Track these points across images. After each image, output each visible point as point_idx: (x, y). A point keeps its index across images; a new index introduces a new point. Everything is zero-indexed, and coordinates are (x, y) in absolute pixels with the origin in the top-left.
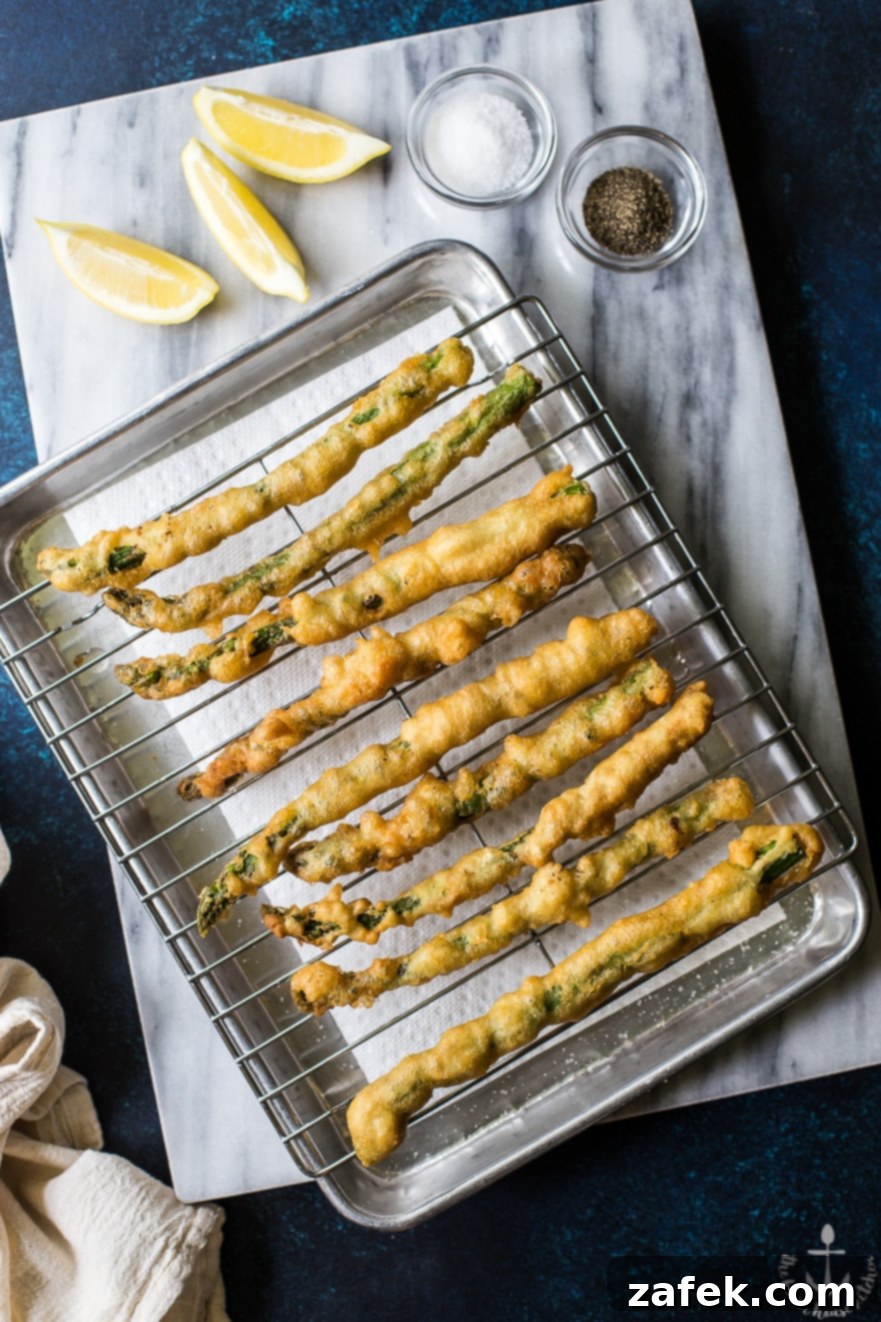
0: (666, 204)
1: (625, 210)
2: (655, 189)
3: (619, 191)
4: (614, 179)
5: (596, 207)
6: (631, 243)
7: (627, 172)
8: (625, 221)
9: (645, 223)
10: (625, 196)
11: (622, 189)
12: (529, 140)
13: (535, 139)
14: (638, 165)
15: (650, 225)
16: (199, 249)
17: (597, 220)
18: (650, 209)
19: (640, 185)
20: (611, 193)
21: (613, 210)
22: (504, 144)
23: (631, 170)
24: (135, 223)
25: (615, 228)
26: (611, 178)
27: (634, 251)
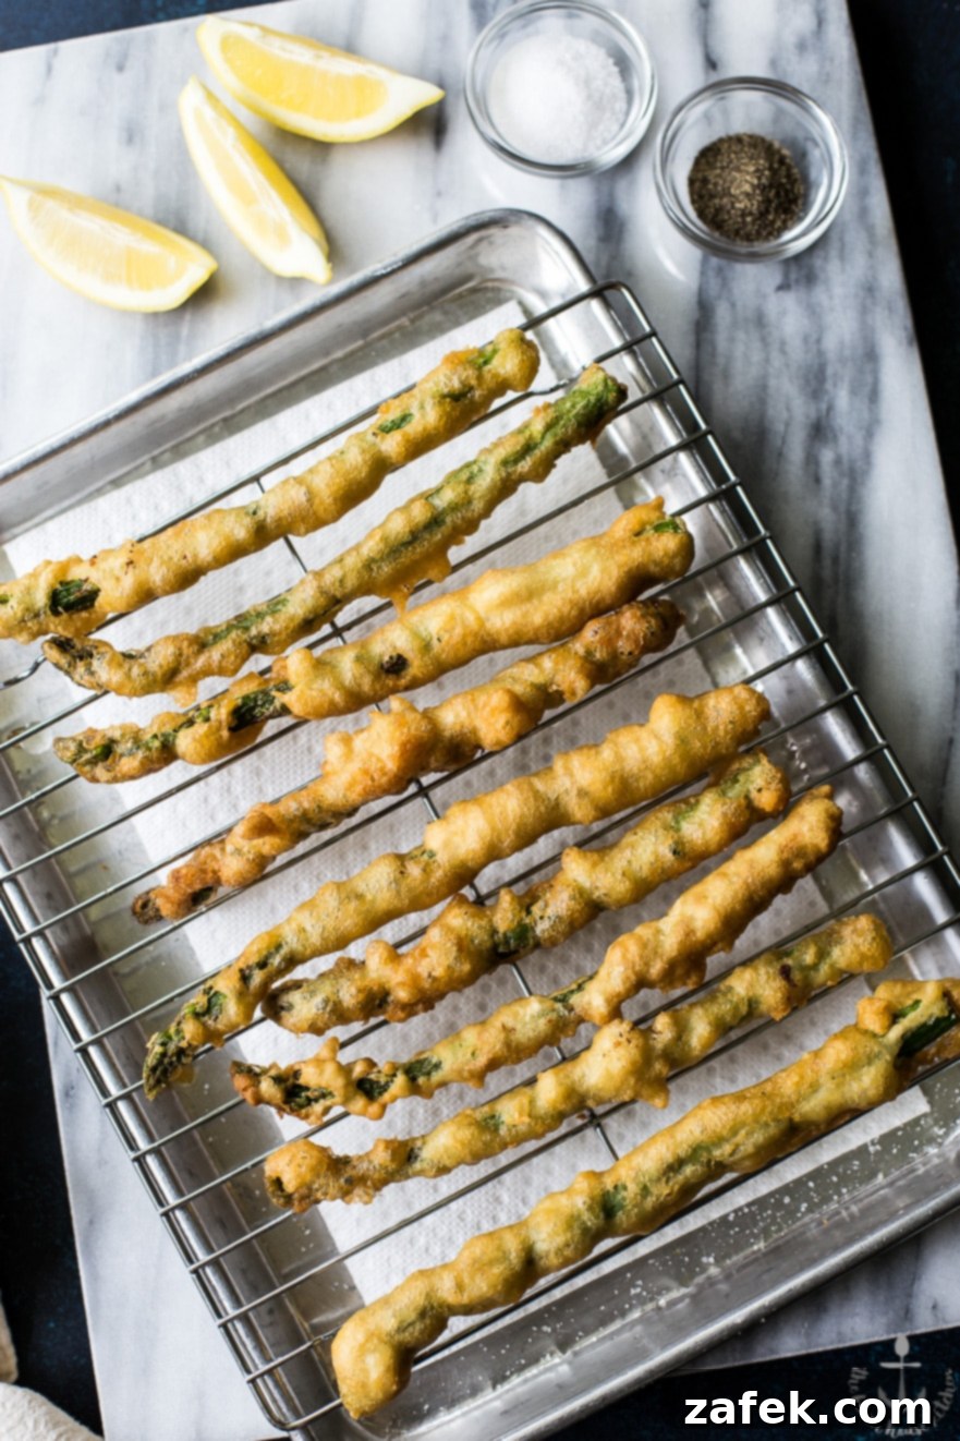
0: (795, 180)
1: (743, 184)
2: (782, 160)
3: (735, 161)
4: (730, 147)
5: (705, 181)
6: (749, 227)
7: (746, 139)
8: (741, 197)
9: (767, 201)
10: (743, 167)
11: (738, 159)
12: (622, 95)
13: (629, 93)
14: (758, 130)
15: (773, 205)
16: (198, 222)
17: (706, 198)
18: (774, 184)
19: (763, 154)
20: (725, 164)
21: (727, 185)
22: (589, 97)
23: (751, 137)
24: (118, 189)
25: (729, 206)
26: (726, 145)
27: (753, 237)
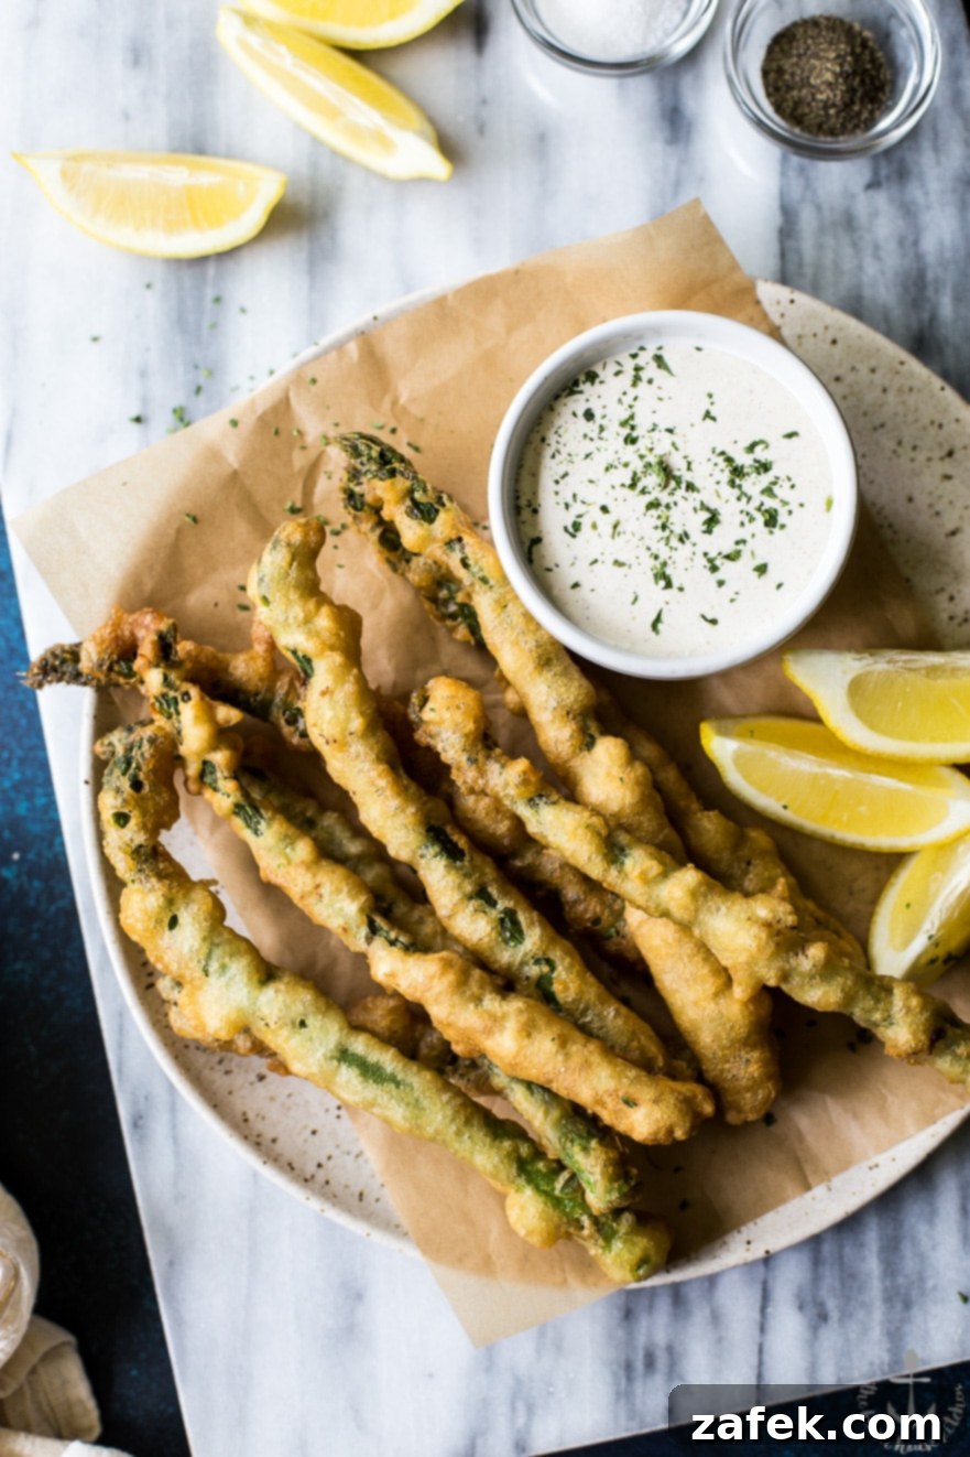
0: (881, 65)
1: (823, 72)
2: (864, 45)
3: (813, 47)
4: (806, 32)
5: (780, 70)
6: (833, 121)
7: (824, 22)
8: (823, 88)
9: (852, 90)
10: (823, 53)
11: (817, 44)
14: (839, 13)
15: (859, 94)
17: (783, 90)
18: (858, 72)
19: (843, 38)
20: (802, 51)
21: (806, 74)
23: (829, 19)
25: (809, 98)
26: (802, 30)
27: (836, 132)
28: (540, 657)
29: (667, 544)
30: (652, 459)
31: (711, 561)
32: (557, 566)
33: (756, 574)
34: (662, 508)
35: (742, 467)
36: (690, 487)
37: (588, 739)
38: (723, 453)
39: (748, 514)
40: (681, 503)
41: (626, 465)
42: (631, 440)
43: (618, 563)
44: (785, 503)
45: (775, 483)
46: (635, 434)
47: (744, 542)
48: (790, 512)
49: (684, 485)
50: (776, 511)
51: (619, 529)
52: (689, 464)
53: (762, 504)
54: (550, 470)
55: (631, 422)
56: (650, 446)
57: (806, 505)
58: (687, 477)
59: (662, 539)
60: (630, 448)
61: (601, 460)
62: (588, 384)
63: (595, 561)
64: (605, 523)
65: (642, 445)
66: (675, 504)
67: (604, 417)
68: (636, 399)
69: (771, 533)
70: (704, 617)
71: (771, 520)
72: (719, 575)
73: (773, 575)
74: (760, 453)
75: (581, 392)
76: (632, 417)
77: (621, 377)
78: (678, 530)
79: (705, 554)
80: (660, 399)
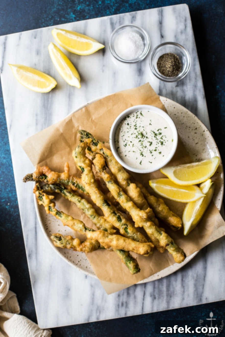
0: (180, 63)
1: (168, 65)
2: (177, 59)
3: (167, 59)
4: (166, 56)
5: (160, 64)
6: (170, 74)
8: (168, 68)
9: (174, 69)
10: (168, 61)
11: (168, 59)
12: (143, 45)
13: (144, 44)
14: (172, 52)
15: (175, 69)
16: (52, 72)
17: (161, 67)
18: (175, 65)
19: (173, 58)
20: (165, 60)
21: (165, 65)
22: (136, 46)
23: (170, 54)
24: (35, 65)
25: (165, 70)
26: (165, 56)
27: (171, 76)
28: (119, 170)
29: (142, 148)
30: (139, 132)
31: (151, 151)
32: (122, 152)
33: (159, 154)
34: (142, 142)
35: (157, 134)
36: (147, 137)
37: (128, 184)
38: (153, 131)
39: (158, 142)
40: (145, 141)
41: (135, 134)
42: (136, 129)
43: (134, 152)
44: (164, 140)
45: (162, 137)
46: (137, 128)
47: (157, 148)
48: (165, 142)
49: (146, 137)
50: (163, 142)
51: (134, 145)
52: (147, 133)
53: (160, 141)
54: (121, 134)
55: (136, 126)
56: (139, 130)
57: (168, 141)
58: (146, 136)
59: (142, 147)
60: (136, 130)
61: (131, 133)
62: (128, 118)
63: (129, 151)
64: (131, 144)
65: (138, 130)
66: (144, 141)
67: (131, 124)
68: (137, 121)
69: (162, 146)
70: (149, 162)
71: (162, 143)
72: (152, 154)
73: (162, 154)
74: (160, 131)
75: (127, 120)
76: (136, 125)
77: (134, 117)
78: (145, 146)
79: (150, 150)
80: (141, 121)
